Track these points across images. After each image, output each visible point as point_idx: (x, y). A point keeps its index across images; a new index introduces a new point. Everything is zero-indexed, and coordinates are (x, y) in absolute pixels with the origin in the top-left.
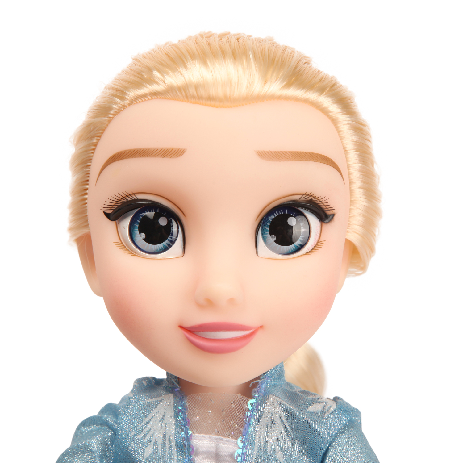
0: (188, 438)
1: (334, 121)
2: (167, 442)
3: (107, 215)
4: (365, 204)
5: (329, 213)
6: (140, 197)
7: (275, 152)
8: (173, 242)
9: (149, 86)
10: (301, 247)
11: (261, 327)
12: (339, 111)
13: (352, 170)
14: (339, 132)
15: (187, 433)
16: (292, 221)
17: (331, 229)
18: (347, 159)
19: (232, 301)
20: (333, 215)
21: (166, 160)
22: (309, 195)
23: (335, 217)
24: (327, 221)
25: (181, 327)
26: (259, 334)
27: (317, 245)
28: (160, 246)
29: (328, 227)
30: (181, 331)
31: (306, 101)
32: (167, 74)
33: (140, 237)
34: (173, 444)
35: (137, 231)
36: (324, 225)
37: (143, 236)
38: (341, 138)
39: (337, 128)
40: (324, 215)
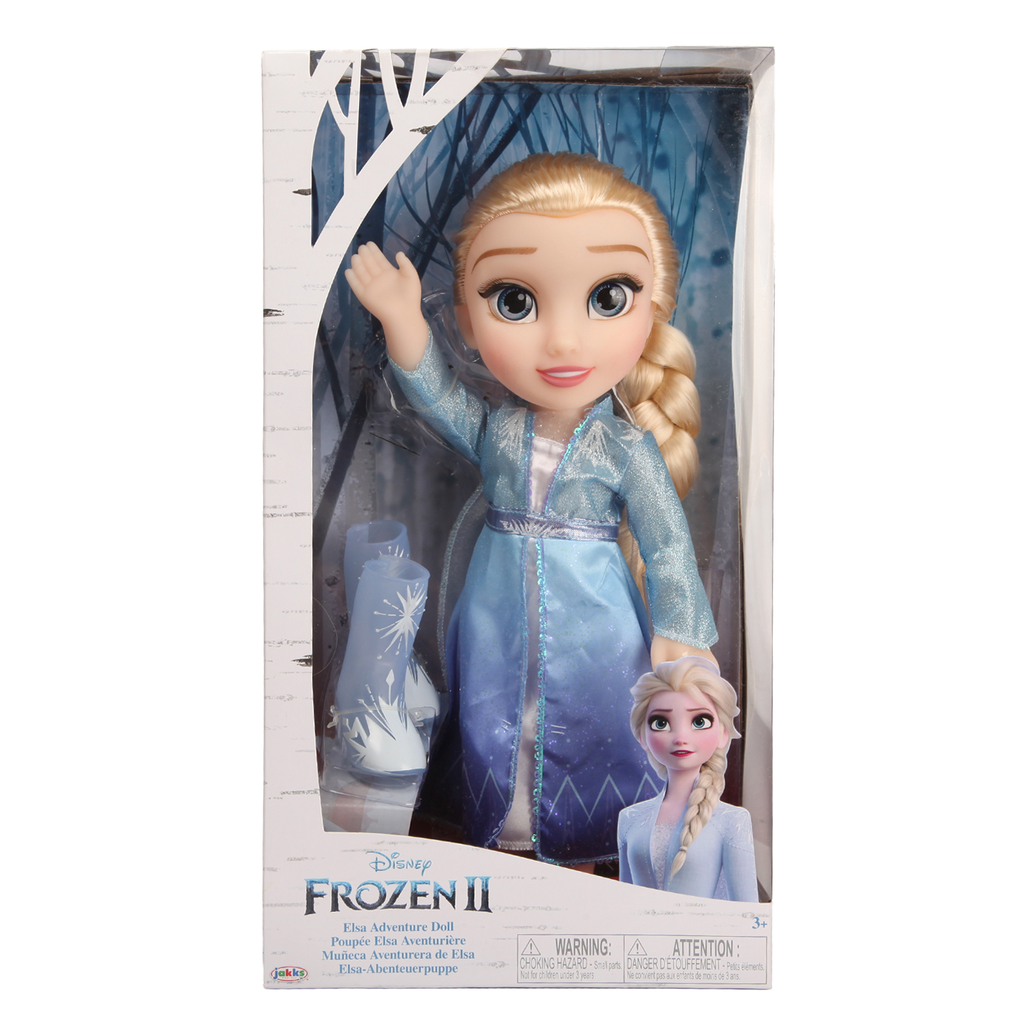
0: (531, 438)
1: (641, 220)
2: (517, 438)
3: (481, 295)
4: (665, 275)
5: (639, 285)
6: (505, 281)
7: (600, 247)
8: (529, 311)
9: (507, 203)
10: (622, 308)
11: (594, 368)
12: (643, 213)
13: (654, 253)
14: (644, 227)
15: (531, 435)
16: (613, 293)
17: (641, 296)
18: (650, 245)
19: (573, 351)
20: (642, 287)
21: (523, 256)
22: (625, 274)
23: (644, 288)
24: (637, 291)
25: (538, 371)
26: (592, 373)
27: (631, 308)
28: (519, 315)
29: (639, 296)
30: (537, 373)
31: (621, 209)
32: (520, 194)
33: (505, 309)
34: (521, 440)
35: (503, 305)
36: (636, 294)
37: (508, 308)
38: (646, 231)
39: (643, 225)
40: (636, 287)
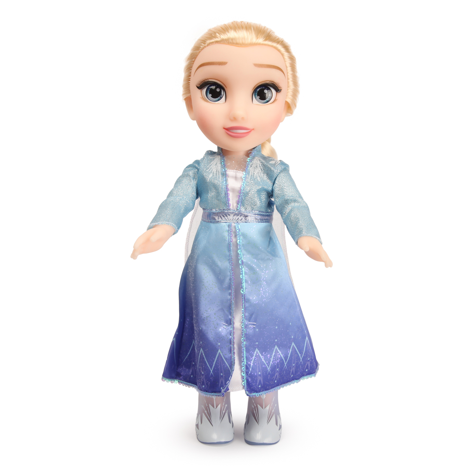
0: (225, 171)
1: (282, 55)
2: (218, 172)
3: (198, 87)
4: (293, 87)
5: (279, 89)
6: (210, 80)
7: (260, 64)
8: (222, 98)
9: (215, 39)
10: (268, 102)
11: (253, 129)
12: (284, 51)
13: (289, 74)
14: (284, 59)
15: (225, 169)
16: (266, 91)
17: (280, 95)
18: (287, 70)
19: (243, 118)
20: (281, 90)
21: (220, 66)
22: (272, 81)
23: (282, 91)
24: (278, 92)
25: (224, 128)
26: (252, 132)
27: (274, 100)
28: (217, 99)
29: (279, 94)
30: (224, 130)
31: (272, 46)
32: (222, 34)
33: (210, 96)
34: (220, 173)
35: (208, 93)
36: (278, 93)
37: (211, 95)
38: (285, 61)
39: (284, 58)
40: (278, 90)
